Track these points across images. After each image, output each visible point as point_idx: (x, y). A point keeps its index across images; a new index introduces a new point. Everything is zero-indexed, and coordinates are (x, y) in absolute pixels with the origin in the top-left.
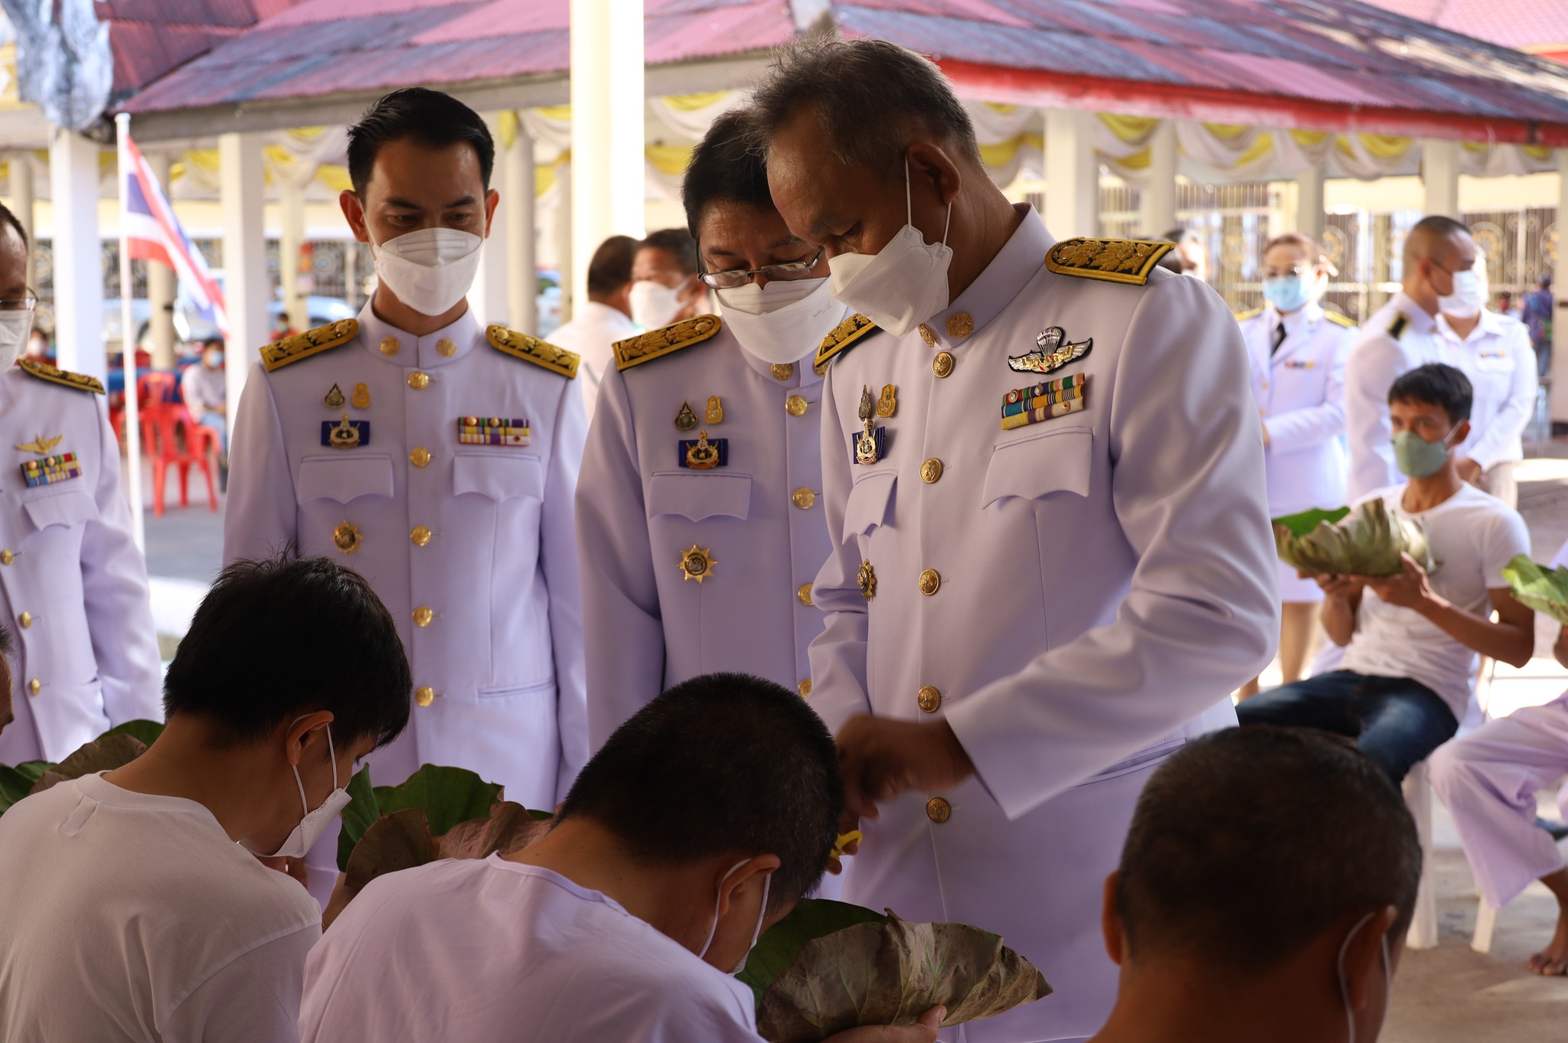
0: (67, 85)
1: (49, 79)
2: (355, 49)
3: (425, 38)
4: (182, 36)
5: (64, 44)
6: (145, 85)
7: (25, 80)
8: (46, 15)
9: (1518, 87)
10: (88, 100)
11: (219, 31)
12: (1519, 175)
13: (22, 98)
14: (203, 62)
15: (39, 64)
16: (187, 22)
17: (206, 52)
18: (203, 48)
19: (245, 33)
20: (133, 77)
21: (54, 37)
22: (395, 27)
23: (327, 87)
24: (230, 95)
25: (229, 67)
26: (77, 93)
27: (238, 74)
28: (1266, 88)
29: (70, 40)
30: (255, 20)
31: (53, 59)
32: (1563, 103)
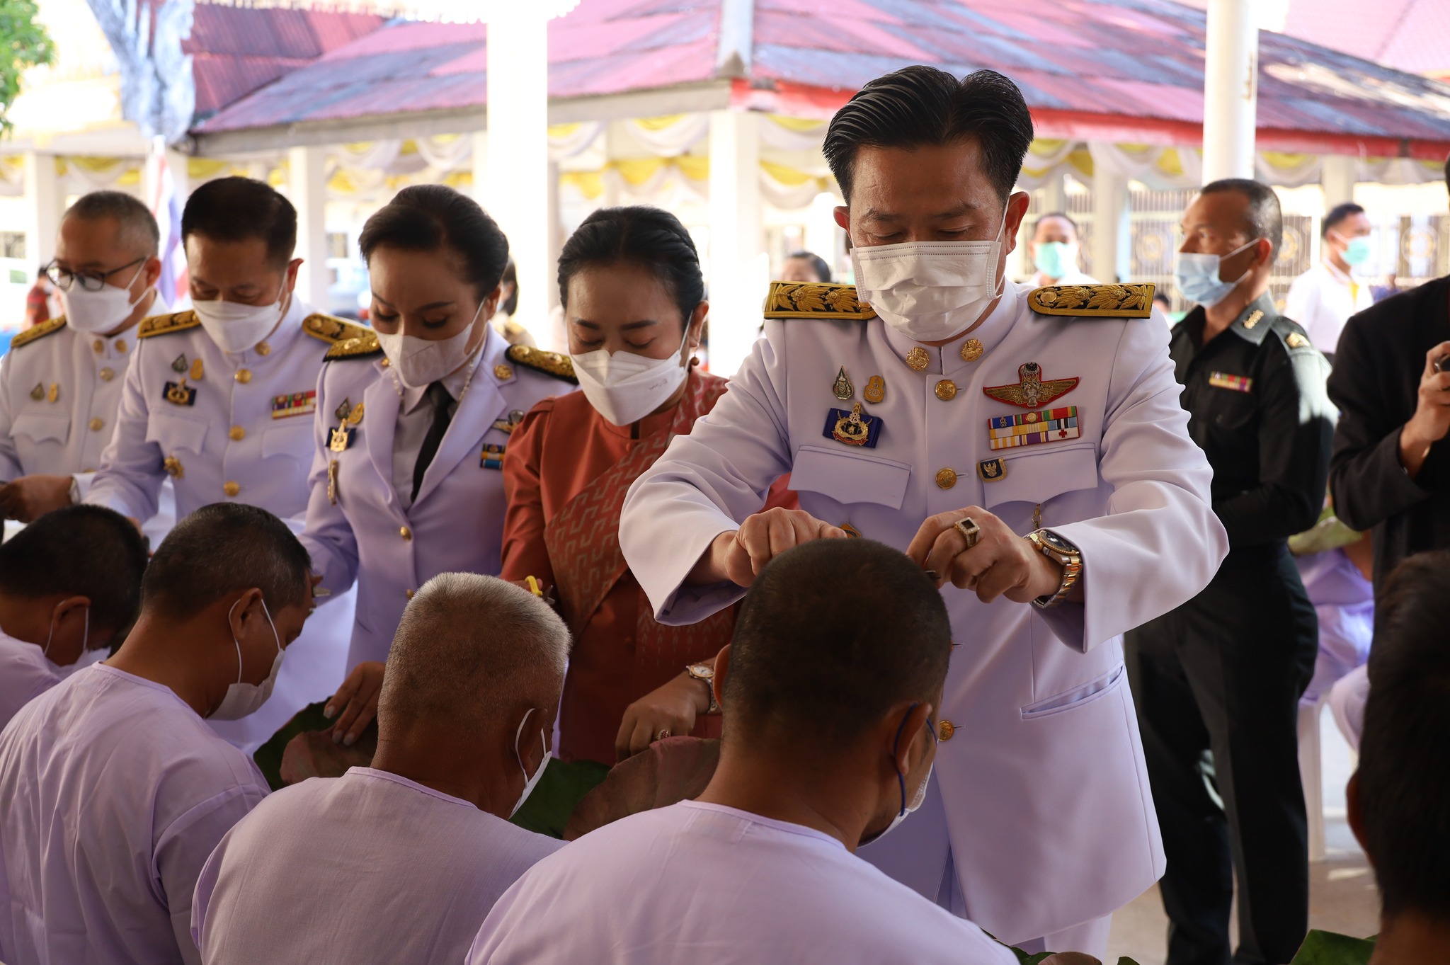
0: (159, 108)
1: (144, 103)
2: (388, 79)
3: (442, 70)
4: (257, 67)
5: (156, 74)
6: (224, 107)
7: (126, 104)
8: (142, 49)
9: (1403, 108)
10: (175, 121)
11: (288, 63)
12: (1418, 183)
13: (125, 118)
14: (273, 89)
15: (136, 90)
16: (263, 54)
17: (277, 79)
18: (274, 76)
19: (312, 64)
20: (214, 99)
21: (148, 68)
22: (424, 60)
23: (359, 111)
24: (285, 116)
25: (290, 93)
26: (166, 114)
27: (296, 99)
28: (1144, 111)
29: (162, 71)
30: (319, 53)
31: (147, 87)
32: (1444, 123)
